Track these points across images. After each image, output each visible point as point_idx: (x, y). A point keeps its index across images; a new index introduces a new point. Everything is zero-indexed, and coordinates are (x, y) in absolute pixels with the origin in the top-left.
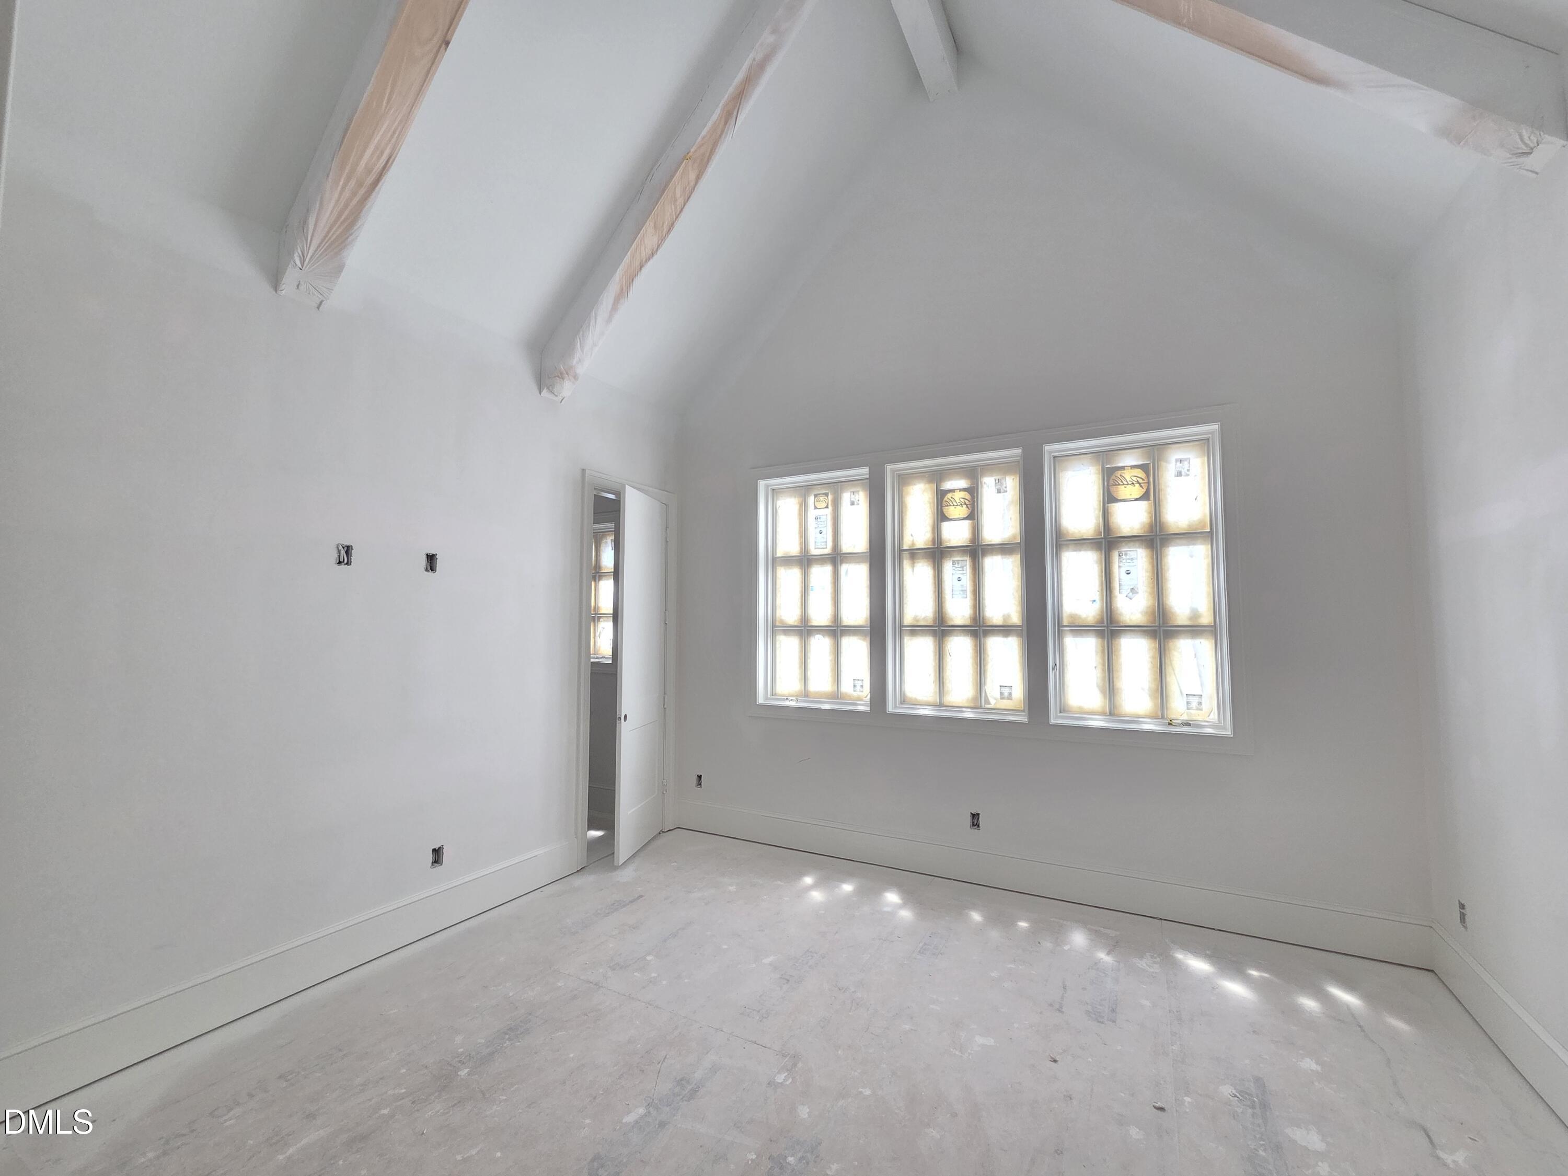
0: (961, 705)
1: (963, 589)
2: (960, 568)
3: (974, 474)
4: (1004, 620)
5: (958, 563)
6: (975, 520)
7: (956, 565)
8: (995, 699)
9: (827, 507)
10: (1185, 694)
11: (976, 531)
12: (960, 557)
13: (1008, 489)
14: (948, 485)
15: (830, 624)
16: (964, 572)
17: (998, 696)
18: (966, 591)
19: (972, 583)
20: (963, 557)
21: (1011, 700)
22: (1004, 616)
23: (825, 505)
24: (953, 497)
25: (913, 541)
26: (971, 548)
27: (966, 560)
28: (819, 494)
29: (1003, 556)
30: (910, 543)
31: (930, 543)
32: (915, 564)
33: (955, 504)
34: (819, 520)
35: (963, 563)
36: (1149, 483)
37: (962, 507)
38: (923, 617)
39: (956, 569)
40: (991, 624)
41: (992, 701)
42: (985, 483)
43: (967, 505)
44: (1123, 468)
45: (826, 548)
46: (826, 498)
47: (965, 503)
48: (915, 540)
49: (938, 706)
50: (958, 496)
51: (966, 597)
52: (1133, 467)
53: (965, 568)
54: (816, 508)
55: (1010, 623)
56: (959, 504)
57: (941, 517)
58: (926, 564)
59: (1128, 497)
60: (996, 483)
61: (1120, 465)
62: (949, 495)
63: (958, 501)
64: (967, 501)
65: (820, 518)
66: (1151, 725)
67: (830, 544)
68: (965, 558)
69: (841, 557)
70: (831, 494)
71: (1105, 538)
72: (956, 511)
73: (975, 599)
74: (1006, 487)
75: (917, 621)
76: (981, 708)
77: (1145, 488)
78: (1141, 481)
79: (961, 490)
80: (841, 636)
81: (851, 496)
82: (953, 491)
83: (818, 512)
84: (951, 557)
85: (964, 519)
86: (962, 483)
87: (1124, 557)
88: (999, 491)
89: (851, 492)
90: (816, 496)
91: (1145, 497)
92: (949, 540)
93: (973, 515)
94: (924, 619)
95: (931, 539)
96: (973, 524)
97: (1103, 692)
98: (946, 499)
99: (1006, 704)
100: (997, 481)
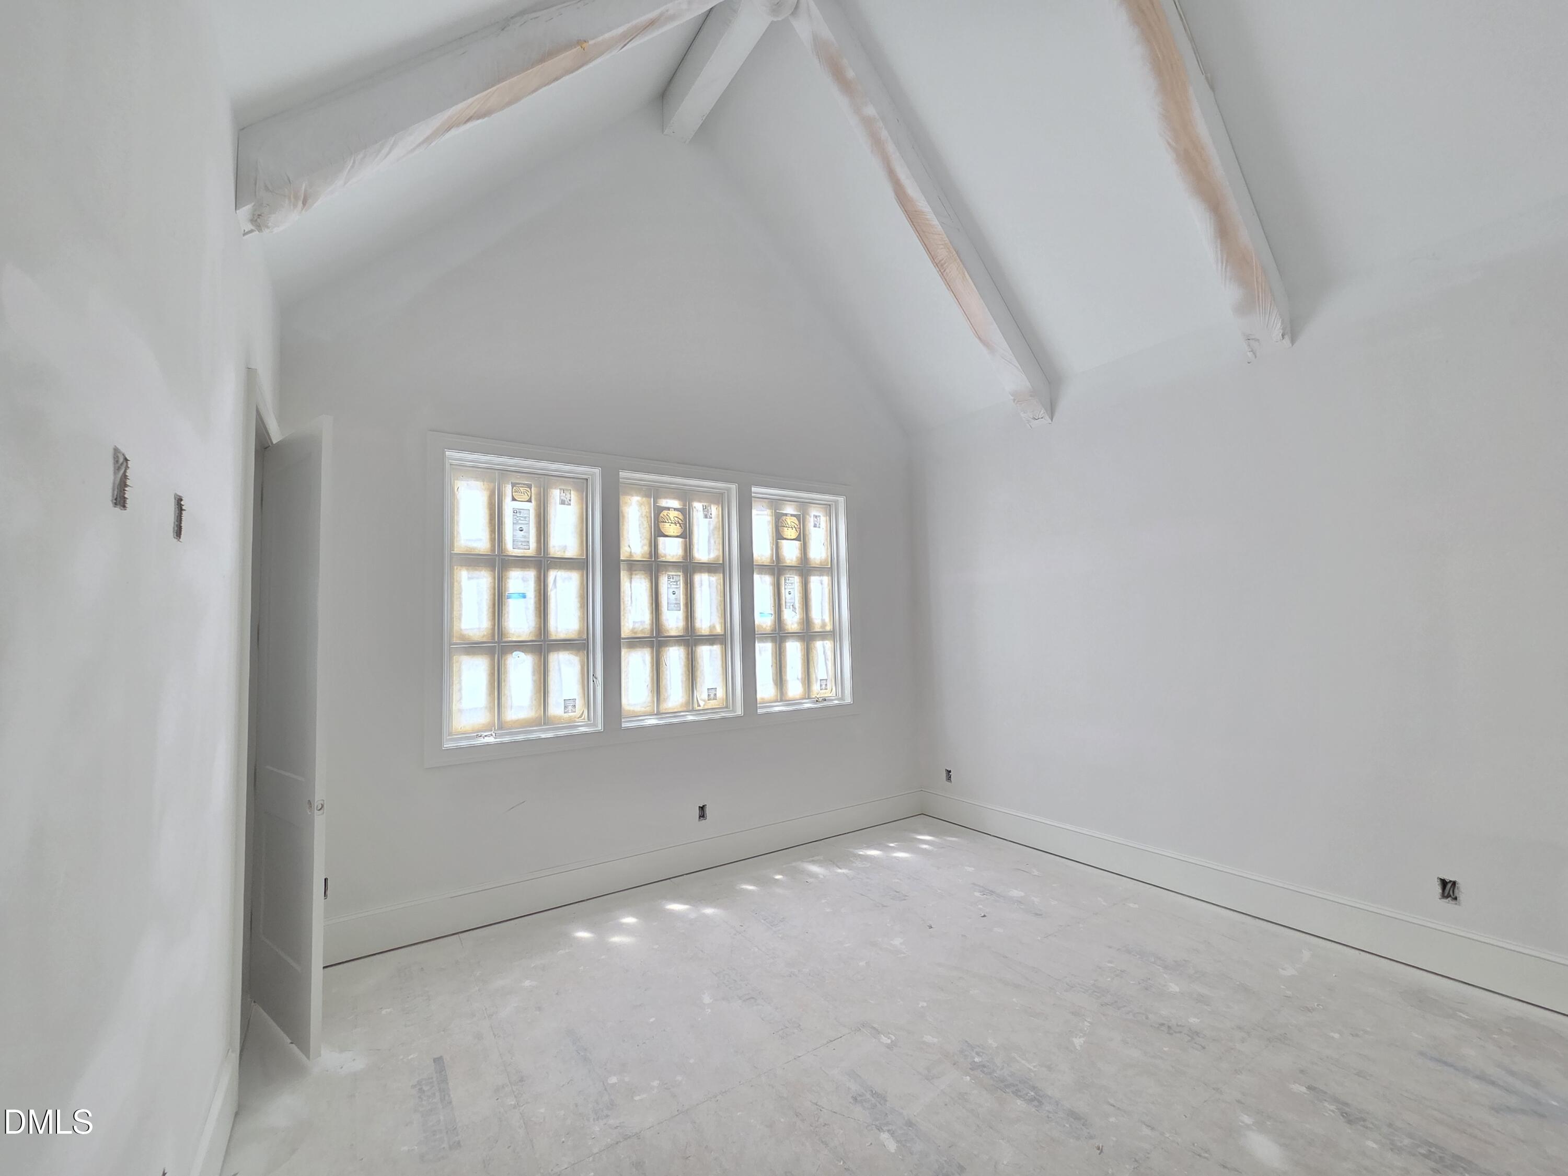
0: (675, 710)
1: (677, 602)
2: (674, 582)
3: (686, 497)
4: (711, 630)
5: (673, 578)
6: (687, 538)
7: (671, 580)
8: (704, 701)
9: (530, 501)
10: (819, 679)
11: (688, 549)
12: (674, 572)
13: (713, 516)
14: (664, 503)
15: (534, 639)
16: (678, 586)
17: (706, 698)
18: (679, 604)
19: (685, 597)
20: (676, 572)
21: (716, 699)
22: (710, 627)
23: (528, 498)
24: (668, 514)
25: (631, 552)
26: (684, 564)
27: (680, 576)
28: (519, 484)
29: (710, 574)
30: (627, 554)
31: (648, 556)
32: (633, 576)
33: (670, 521)
34: (518, 514)
35: (677, 578)
36: (800, 528)
37: (676, 525)
38: (640, 629)
39: (671, 584)
40: (700, 634)
41: (702, 703)
42: (695, 507)
43: (680, 524)
44: (786, 515)
45: (529, 549)
46: (528, 489)
47: (678, 522)
48: (633, 551)
49: (656, 714)
50: (673, 514)
51: (680, 610)
52: (792, 515)
53: (679, 582)
54: (514, 499)
55: (714, 633)
56: (673, 522)
57: (657, 533)
58: (643, 576)
59: (789, 537)
60: (703, 509)
61: (784, 512)
62: (665, 512)
63: (672, 519)
64: (680, 521)
65: (520, 512)
66: (783, 707)
67: (533, 544)
68: (679, 574)
69: (547, 561)
70: (536, 487)
71: (777, 566)
72: (672, 529)
73: (687, 612)
74: (711, 514)
75: (635, 633)
76: (693, 710)
77: (799, 532)
78: (796, 526)
79: (675, 509)
80: (549, 651)
81: (560, 493)
82: (668, 509)
83: (517, 505)
84: (666, 571)
85: (677, 537)
86: (675, 504)
87: (787, 581)
88: (706, 517)
89: (560, 489)
90: (513, 485)
91: (797, 539)
92: (665, 556)
93: (686, 535)
94: (642, 631)
95: (648, 552)
96: (686, 542)
97: (776, 684)
98: (661, 515)
99: (712, 704)
100: (704, 508)
